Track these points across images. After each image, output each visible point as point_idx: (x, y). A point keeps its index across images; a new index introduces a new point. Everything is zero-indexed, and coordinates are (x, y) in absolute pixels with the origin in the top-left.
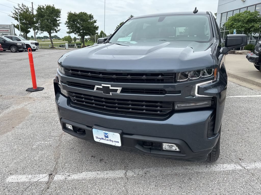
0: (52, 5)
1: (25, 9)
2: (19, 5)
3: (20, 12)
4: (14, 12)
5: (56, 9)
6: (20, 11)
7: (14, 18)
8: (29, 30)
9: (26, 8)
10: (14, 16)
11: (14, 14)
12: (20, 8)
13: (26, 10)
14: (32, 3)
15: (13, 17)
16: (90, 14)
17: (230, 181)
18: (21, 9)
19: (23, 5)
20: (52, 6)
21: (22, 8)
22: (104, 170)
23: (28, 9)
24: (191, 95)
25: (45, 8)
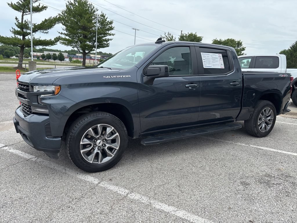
0: (194, 33)
1: (170, 37)
2: (165, 34)
5: (198, 36)
9: (171, 36)
12: (166, 36)
13: (170, 38)
14: (182, 31)
16: (239, 40)
18: (166, 37)
19: (168, 33)
20: (195, 33)
21: (168, 36)
22: (28, 153)
23: (172, 37)
24: (38, 103)
25: (187, 36)
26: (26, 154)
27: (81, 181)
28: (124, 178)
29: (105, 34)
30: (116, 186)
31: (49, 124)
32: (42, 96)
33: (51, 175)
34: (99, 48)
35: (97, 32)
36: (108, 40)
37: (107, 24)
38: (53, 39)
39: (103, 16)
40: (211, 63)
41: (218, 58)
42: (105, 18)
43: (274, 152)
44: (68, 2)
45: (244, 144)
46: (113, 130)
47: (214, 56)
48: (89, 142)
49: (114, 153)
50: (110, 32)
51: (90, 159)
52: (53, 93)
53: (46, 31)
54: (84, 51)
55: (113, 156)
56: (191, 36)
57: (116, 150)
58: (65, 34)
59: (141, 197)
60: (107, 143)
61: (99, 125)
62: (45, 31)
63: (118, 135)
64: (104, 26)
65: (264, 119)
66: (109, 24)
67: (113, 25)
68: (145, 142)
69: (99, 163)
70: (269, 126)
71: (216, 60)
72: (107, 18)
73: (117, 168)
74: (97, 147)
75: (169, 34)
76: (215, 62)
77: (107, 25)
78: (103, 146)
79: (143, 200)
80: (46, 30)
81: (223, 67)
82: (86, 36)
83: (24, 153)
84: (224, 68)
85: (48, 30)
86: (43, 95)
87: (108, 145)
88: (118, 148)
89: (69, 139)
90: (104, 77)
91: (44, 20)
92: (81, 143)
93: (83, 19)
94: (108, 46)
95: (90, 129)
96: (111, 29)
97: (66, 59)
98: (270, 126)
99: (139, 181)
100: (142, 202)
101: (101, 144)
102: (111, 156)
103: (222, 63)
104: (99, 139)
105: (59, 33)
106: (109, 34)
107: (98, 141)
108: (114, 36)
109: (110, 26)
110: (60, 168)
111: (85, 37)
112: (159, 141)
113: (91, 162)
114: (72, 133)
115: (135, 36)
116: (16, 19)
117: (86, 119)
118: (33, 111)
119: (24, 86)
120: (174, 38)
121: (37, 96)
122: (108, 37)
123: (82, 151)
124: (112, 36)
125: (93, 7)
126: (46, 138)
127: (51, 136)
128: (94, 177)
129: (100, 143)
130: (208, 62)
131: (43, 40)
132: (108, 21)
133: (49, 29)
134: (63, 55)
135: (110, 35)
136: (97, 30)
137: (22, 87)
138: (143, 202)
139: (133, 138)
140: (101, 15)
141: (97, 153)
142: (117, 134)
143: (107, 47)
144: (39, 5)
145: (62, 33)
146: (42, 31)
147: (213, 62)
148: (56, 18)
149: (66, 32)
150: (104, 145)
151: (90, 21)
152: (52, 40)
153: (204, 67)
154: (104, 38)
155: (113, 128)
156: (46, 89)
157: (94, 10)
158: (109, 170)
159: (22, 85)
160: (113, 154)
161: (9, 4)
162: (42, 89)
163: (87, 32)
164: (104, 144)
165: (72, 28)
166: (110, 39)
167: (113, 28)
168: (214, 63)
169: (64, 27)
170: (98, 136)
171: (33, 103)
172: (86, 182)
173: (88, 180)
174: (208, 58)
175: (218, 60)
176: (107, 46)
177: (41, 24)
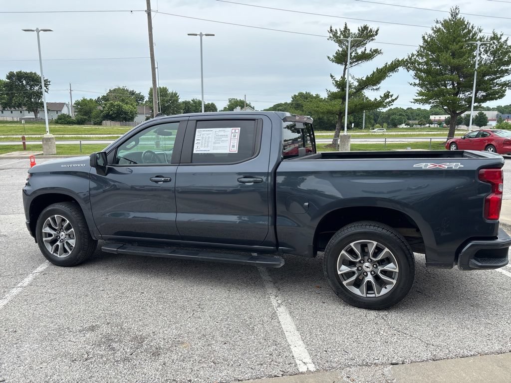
39: (495, 38)
40: (210, 145)
41: (229, 136)
42: (502, 40)
44: (433, 29)
47: (222, 133)
62: (375, 87)
65: (367, 267)
70: (387, 286)
71: (223, 139)
81: (235, 150)
84: (237, 152)
103: (235, 144)
105: (411, 84)
116: (332, 76)
123: (44, 239)
125: (472, 27)
130: (205, 144)
144: (365, 50)
145: (415, 85)
153: (194, 152)
157: (473, 33)
161: (329, 57)
168: (217, 145)
174: (207, 136)
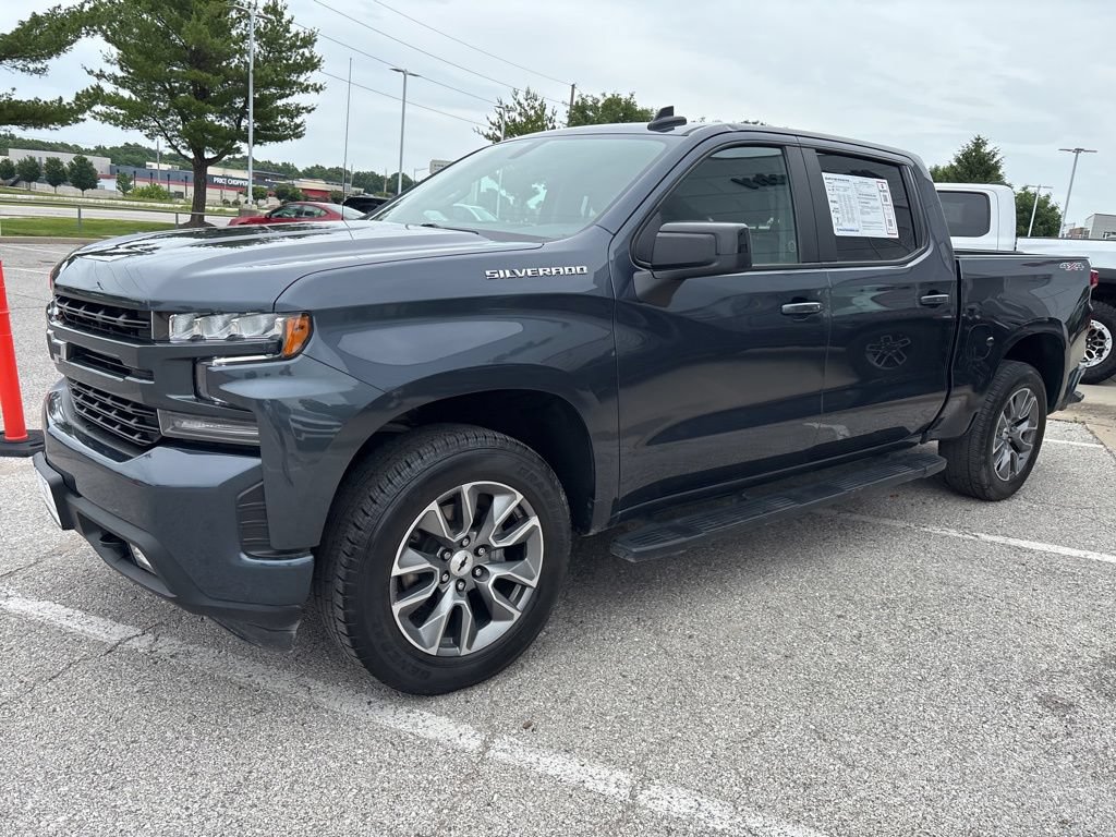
0: (624, 96)
1: (533, 108)
2: (517, 94)
3: (514, 120)
4: (495, 118)
5: (639, 108)
6: (514, 115)
7: (490, 139)
8: (534, 186)
9: (537, 104)
10: (491, 133)
11: (494, 125)
12: (519, 103)
13: (536, 112)
14: (573, 86)
15: (487, 136)
17: (360, 762)
18: (519, 108)
19: (528, 93)
20: (629, 96)
21: (526, 104)
22: (97, 614)
23: (543, 108)
24: (197, 394)
25: (600, 105)
26: (93, 618)
27: (398, 741)
28: (579, 711)
29: (287, 87)
30: (568, 756)
31: (260, 494)
32: (219, 363)
33: (251, 720)
34: (261, 144)
35: (251, 75)
36: (298, 111)
37: (293, 46)
38: (69, 99)
39: (273, 9)
40: (855, 216)
41: (878, 197)
42: (284, 20)
43: (1077, 560)
45: (953, 533)
46: (519, 506)
47: (865, 190)
48: (428, 565)
49: (521, 605)
50: (302, 79)
51: (429, 638)
52: (276, 348)
53: (39, 66)
54: (199, 153)
55: (516, 618)
56: (614, 107)
57: (528, 592)
58: (115, 79)
59: (694, 804)
60: (493, 562)
61: (466, 488)
62: (31, 66)
63: (538, 524)
64: (281, 52)
65: (1007, 433)
66: (300, 47)
67: (318, 50)
68: (635, 550)
69: (465, 651)
70: (1021, 455)
71: (872, 203)
72: (290, 22)
73: (526, 665)
74: (452, 585)
75: (530, 96)
76: (868, 213)
77: (290, 50)
78: (474, 575)
79: (713, 817)
80: (37, 59)
81: (893, 231)
82: (203, 90)
83: (79, 613)
84: (897, 236)
85: (47, 62)
86: (220, 357)
87: (496, 572)
88: (534, 583)
89: (344, 559)
90: (488, 273)
91: (27, 18)
92: (396, 571)
93: (194, 21)
94: (299, 136)
95: (434, 506)
96: (311, 64)
97: (102, 182)
98: (1026, 455)
99: (647, 722)
100: (715, 829)
101: (467, 568)
102: (509, 616)
103: (892, 217)
104: (462, 546)
105: (91, 72)
106: (301, 84)
107: (458, 557)
108: (321, 92)
109: (307, 54)
110: (281, 682)
111: (202, 93)
112: (684, 539)
113: (433, 651)
114: (359, 529)
115: (404, 101)
117: (417, 465)
118: (167, 431)
119: (94, 307)
120: (548, 113)
121: (190, 364)
122: (298, 99)
123: (397, 608)
124: (313, 94)
126: (244, 557)
127: (268, 546)
128: (449, 716)
129: (463, 564)
130: (848, 213)
131: (25, 100)
132: (297, 34)
133: (50, 55)
134: (91, 164)
135: (305, 89)
136: (252, 67)
137: (81, 311)
138: (719, 828)
139: (588, 531)
140: (265, 9)
141: (456, 611)
142: (535, 521)
143: (295, 140)
145: (101, 76)
146: (20, 63)
147: (862, 213)
148: (81, 12)
149: (122, 70)
150: (478, 572)
151: (221, 28)
152: (64, 103)
153: (837, 233)
154: (280, 103)
155: (520, 497)
156: (234, 331)
158: (499, 678)
159: (75, 303)
160: (514, 605)
162: (216, 330)
163: (209, 75)
164: (480, 567)
165: (148, 54)
166: (303, 108)
167: (319, 61)
168: (867, 218)
169: (114, 52)
170: (461, 536)
171: (173, 397)
172: (426, 745)
173: (431, 735)
174: (846, 194)
175: (878, 204)
176: (297, 132)
177: (16, 34)
